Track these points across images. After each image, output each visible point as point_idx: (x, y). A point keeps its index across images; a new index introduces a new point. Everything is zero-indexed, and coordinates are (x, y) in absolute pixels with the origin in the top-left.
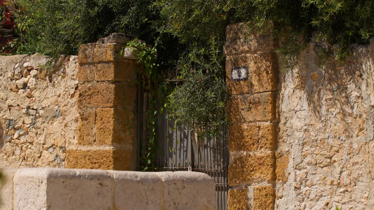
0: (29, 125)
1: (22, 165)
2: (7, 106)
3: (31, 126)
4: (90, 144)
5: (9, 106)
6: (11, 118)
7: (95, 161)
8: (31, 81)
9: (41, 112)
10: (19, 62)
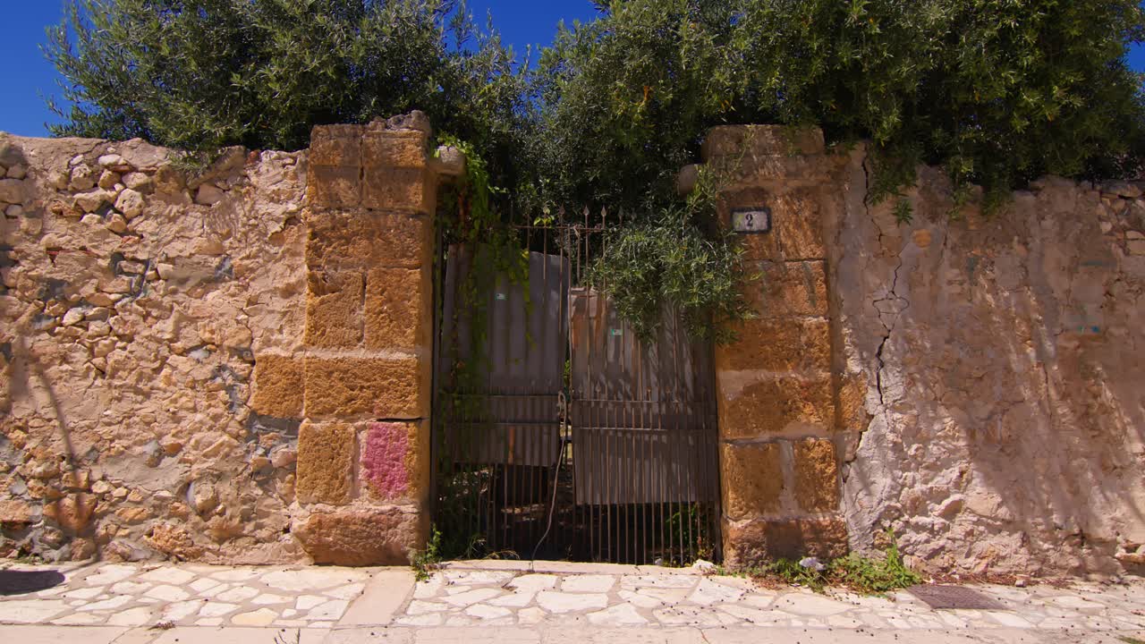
0: (118, 296)
1: (97, 387)
2: (43, 248)
3: (123, 297)
4: (347, 344)
5: (48, 249)
6: (58, 277)
7: (359, 382)
8: (127, 197)
9: (163, 268)
10: (83, 154)
